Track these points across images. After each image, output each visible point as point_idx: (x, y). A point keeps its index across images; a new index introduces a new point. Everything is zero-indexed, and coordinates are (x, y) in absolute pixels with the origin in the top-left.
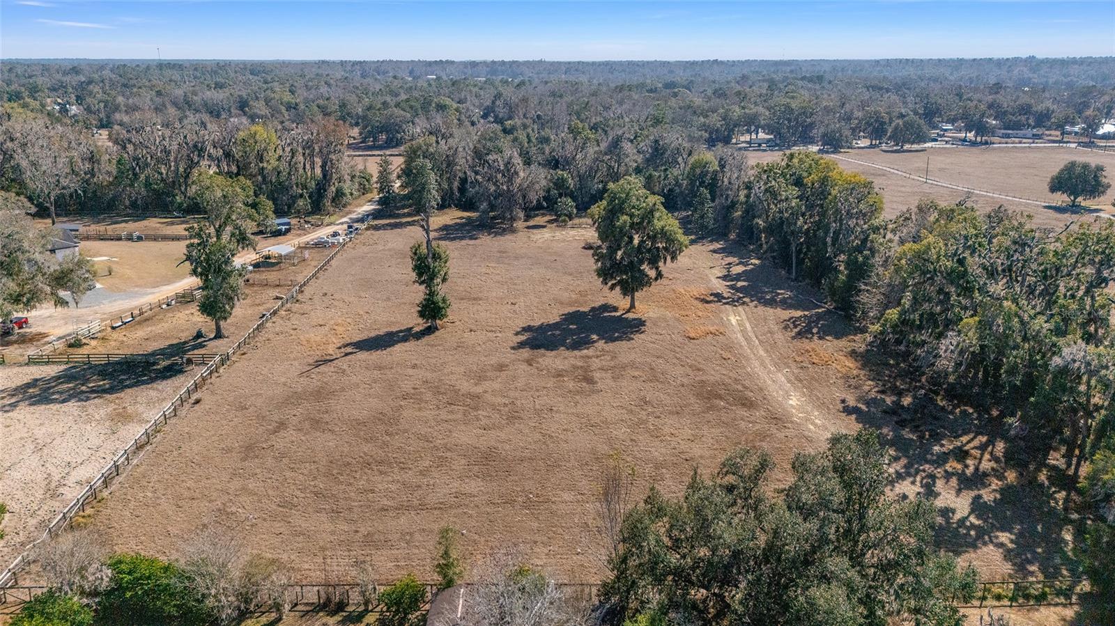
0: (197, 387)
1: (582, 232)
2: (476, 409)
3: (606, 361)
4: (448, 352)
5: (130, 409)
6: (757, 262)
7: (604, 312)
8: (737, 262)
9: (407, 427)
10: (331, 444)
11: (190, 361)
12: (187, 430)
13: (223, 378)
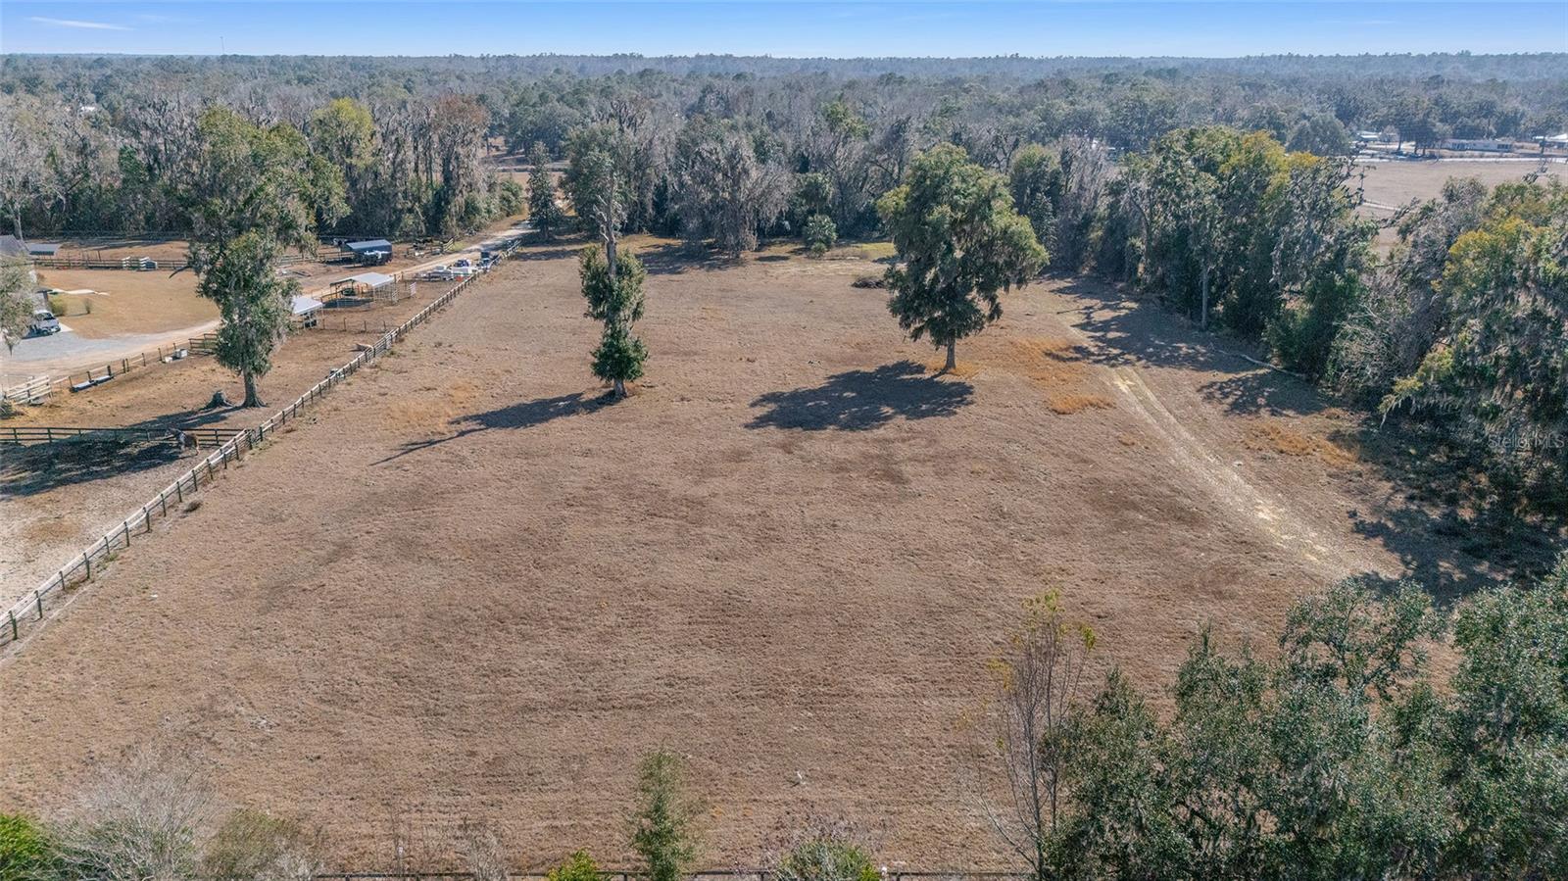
0: (196, 484)
1: (849, 265)
2: (698, 523)
3: (919, 448)
4: (645, 432)
5: (69, 520)
6: (1134, 305)
7: (902, 373)
8: (1100, 305)
9: (574, 553)
10: (431, 582)
11: (191, 442)
12: (165, 555)
13: (247, 470)
